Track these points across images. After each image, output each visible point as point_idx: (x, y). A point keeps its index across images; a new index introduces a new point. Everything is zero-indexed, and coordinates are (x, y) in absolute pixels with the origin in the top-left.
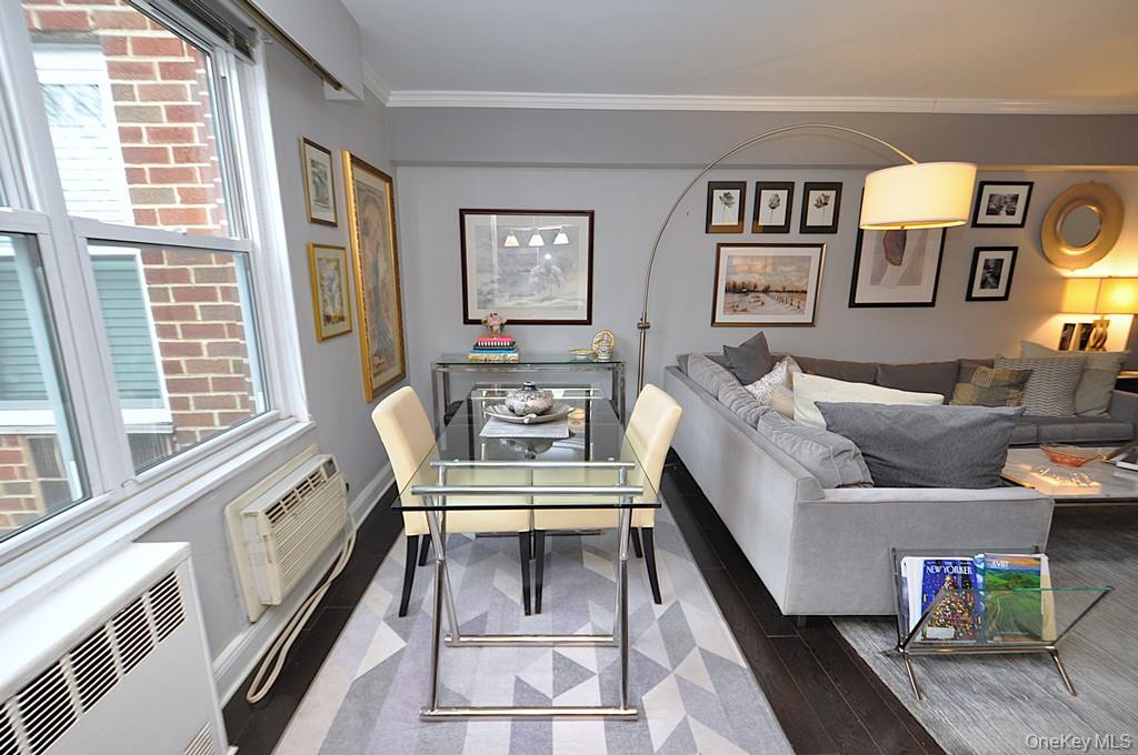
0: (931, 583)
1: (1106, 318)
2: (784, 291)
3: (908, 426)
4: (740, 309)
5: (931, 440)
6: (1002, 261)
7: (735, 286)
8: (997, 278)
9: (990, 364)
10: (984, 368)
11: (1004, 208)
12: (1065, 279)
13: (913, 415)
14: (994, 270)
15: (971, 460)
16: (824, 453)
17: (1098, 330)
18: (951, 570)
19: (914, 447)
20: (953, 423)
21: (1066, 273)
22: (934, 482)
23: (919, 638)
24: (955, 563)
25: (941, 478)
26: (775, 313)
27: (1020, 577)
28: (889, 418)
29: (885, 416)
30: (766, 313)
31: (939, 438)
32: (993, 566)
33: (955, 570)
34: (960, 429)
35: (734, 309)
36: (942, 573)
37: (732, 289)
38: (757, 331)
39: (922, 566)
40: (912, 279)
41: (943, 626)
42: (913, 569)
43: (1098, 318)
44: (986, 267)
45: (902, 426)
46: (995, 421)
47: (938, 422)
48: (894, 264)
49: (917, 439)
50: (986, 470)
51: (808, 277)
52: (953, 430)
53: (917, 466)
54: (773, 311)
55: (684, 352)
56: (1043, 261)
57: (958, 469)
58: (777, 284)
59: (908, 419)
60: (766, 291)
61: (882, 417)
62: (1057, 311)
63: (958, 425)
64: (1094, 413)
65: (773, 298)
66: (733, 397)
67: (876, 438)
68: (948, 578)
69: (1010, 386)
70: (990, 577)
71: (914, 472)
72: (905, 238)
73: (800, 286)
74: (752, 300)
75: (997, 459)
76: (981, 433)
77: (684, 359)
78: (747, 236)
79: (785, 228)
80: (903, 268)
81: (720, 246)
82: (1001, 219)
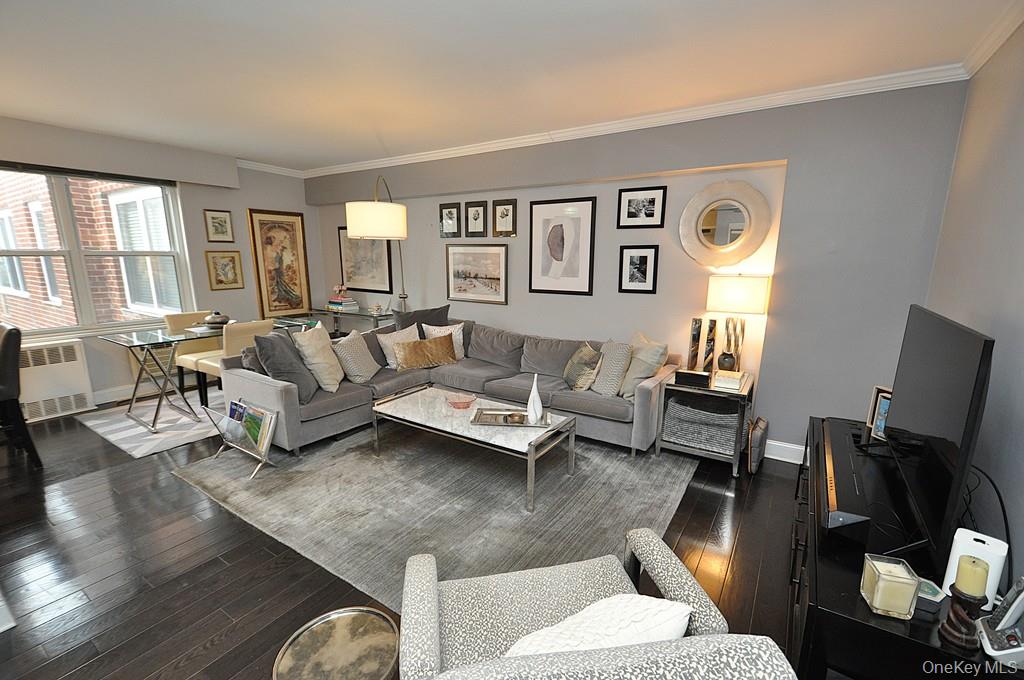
2: (486, 278)
4: (463, 289)
6: (645, 258)
7: (458, 273)
8: (644, 273)
11: (643, 211)
12: (710, 275)
14: (640, 266)
21: (710, 269)
27: (255, 420)
30: (478, 293)
32: (249, 412)
40: (572, 272)
44: (632, 263)
48: (557, 260)
51: (500, 268)
54: (481, 292)
58: (481, 273)
60: (476, 277)
65: (480, 282)
72: (562, 232)
73: (496, 275)
74: (469, 283)
78: (463, 239)
79: (483, 234)
80: (564, 263)
81: (447, 246)
82: (642, 220)
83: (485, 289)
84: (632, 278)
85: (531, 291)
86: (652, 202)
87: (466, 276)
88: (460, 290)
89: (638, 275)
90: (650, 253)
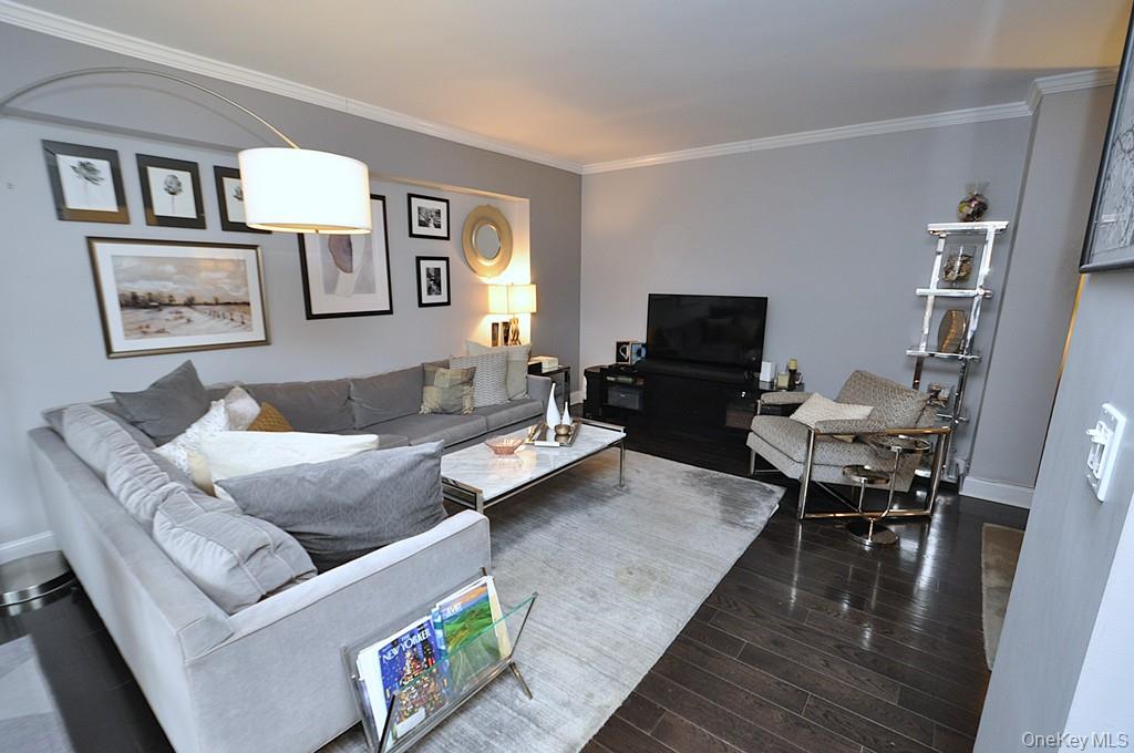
0: (391, 673)
1: (516, 316)
2: (217, 304)
3: (339, 488)
4: (153, 329)
5: (365, 499)
6: (439, 269)
7: (135, 297)
8: (439, 285)
9: (446, 365)
10: (442, 370)
11: (432, 221)
12: (486, 285)
13: (341, 472)
14: (435, 277)
15: (409, 507)
16: (229, 561)
17: (512, 327)
18: (409, 643)
19: (350, 511)
20: (384, 474)
21: (484, 280)
22: (381, 541)
23: (389, 743)
24: (412, 634)
25: (386, 535)
26: (209, 331)
27: (473, 612)
28: (314, 484)
29: (309, 481)
30: (197, 333)
31: (372, 494)
32: (449, 615)
33: (414, 641)
34: (390, 479)
35: (144, 331)
36: (402, 653)
37: (131, 302)
38: (180, 359)
39: (377, 658)
40: (366, 286)
41: (412, 712)
42: (369, 665)
43: (511, 317)
44: (429, 275)
45: (331, 490)
46: (421, 461)
47: (367, 475)
48: (346, 271)
49: (350, 502)
50: (427, 513)
51: (246, 285)
52: (384, 483)
53: (360, 531)
54: (204, 330)
55: (55, 405)
56: (468, 270)
57: (399, 520)
58: (203, 294)
59: (336, 480)
60: (190, 303)
61: (307, 484)
62: (486, 312)
63: (388, 475)
64: (519, 397)
65: (199, 311)
66: (125, 476)
67: (304, 511)
68: (408, 654)
69: (462, 384)
70: (448, 628)
71: (357, 538)
72: (350, 244)
73: (239, 296)
74: (170, 317)
75: (433, 498)
76: (411, 478)
77: (55, 415)
78: (138, 228)
79: (198, 222)
80: (354, 276)
81: (90, 239)
82: (431, 231)
83: (216, 323)
84: (429, 292)
85: (310, 316)
89: (434, 287)
90: (442, 264)
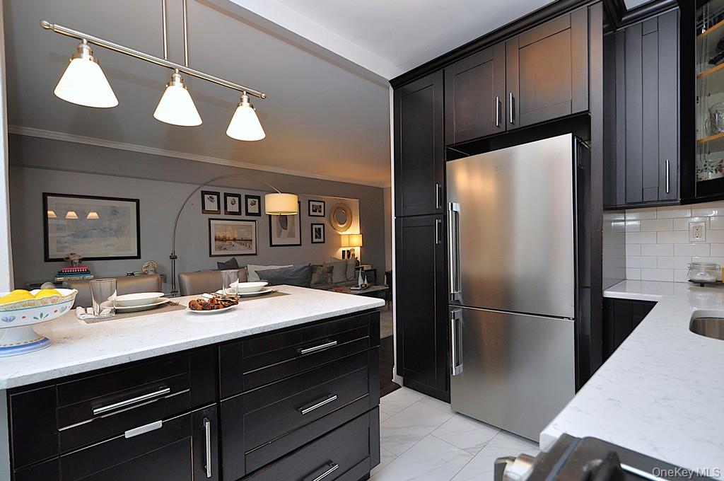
2: (242, 240)
4: (223, 248)
6: (320, 228)
7: (219, 238)
8: (320, 235)
9: (322, 266)
10: (320, 268)
11: (318, 210)
14: (318, 232)
17: (352, 252)
21: (340, 233)
26: (239, 250)
30: (236, 250)
40: (292, 235)
43: (351, 248)
44: (316, 231)
48: (284, 229)
51: (252, 234)
56: (333, 229)
58: (238, 237)
60: (234, 240)
62: (340, 246)
65: (237, 243)
69: (328, 272)
72: (287, 218)
73: (248, 238)
74: (228, 244)
78: (222, 215)
79: (239, 213)
80: (288, 231)
81: (210, 219)
82: (317, 213)
83: (242, 247)
84: (316, 237)
85: (271, 246)
86: (320, 212)
87: (224, 240)
88: (220, 248)
89: (318, 236)
90: (322, 226)
